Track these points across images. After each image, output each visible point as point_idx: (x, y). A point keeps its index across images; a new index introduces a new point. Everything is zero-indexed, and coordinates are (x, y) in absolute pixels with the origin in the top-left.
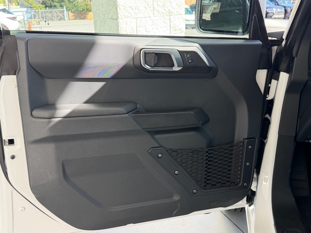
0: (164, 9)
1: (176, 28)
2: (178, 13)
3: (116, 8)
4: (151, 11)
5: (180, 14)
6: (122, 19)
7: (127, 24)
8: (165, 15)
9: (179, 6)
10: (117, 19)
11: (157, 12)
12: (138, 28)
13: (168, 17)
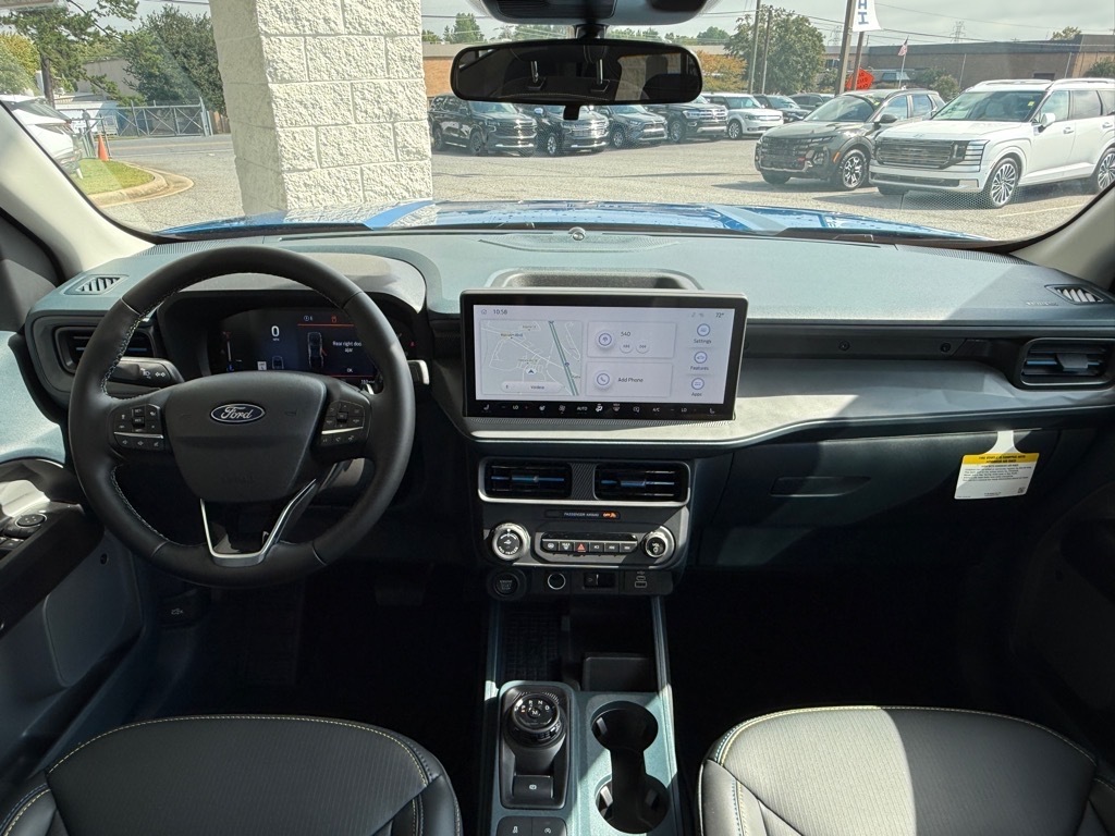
0: (380, 108)
1: (410, 148)
2: (412, 116)
3: (269, 104)
4: (349, 110)
5: (417, 119)
6: (282, 127)
7: (295, 138)
8: (381, 120)
9: (413, 101)
10: (273, 128)
11: (364, 115)
12: (322, 148)
13: (390, 125)
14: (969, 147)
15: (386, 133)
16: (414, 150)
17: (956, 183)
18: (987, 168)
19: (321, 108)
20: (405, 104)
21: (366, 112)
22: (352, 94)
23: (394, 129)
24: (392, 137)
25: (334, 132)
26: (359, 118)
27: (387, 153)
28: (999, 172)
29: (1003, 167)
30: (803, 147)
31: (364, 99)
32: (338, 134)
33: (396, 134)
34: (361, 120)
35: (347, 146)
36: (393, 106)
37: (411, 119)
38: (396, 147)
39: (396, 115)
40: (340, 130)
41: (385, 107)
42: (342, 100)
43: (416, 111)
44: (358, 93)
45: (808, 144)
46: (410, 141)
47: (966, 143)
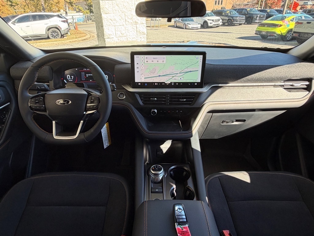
3: (102, 20)
4: (124, 21)
6: (105, 26)
7: (109, 29)
8: (133, 24)
12: (116, 32)
13: (135, 25)
15: (134, 28)
19: (116, 21)
21: (128, 22)
35: (123, 31)
40: (121, 27)
41: (134, 21)
42: (122, 18)
43: (143, 21)
44: (126, 16)
46: (141, 30)
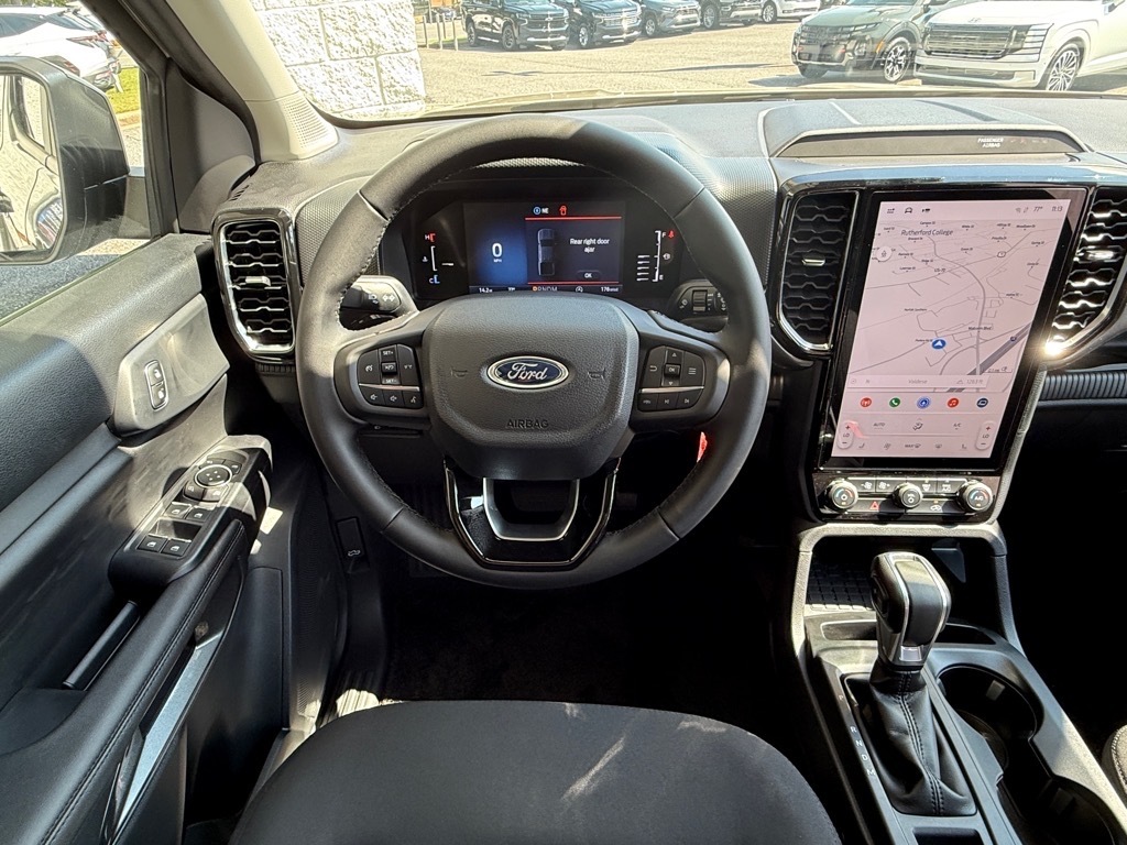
14: (1030, 33)
15: (367, 70)
16: (403, 89)
17: (1010, 76)
18: (1046, 57)
19: (284, 44)
20: (389, 31)
21: (341, 45)
22: (322, 23)
23: (377, 63)
24: (375, 74)
25: (304, 73)
26: (333, 52)
27: (372, 95)
28: (1059, 61)
29: (1064, 55)
30: (844, 37)
31: (337, 29)
32: (309, 75)
33: (380, 71)
34: (337, 56)
35: (321, 87)
36: (373, 36)
37: (398, 51)
38: (381, 85)
39: (379, 47)
40: (311, 69)
41: (365, 39)
42: (310, 31)
43: (403, 40)
44: (328, 21)
45: (850, 33)
46: (398, 79)
47: (1027, 28)
